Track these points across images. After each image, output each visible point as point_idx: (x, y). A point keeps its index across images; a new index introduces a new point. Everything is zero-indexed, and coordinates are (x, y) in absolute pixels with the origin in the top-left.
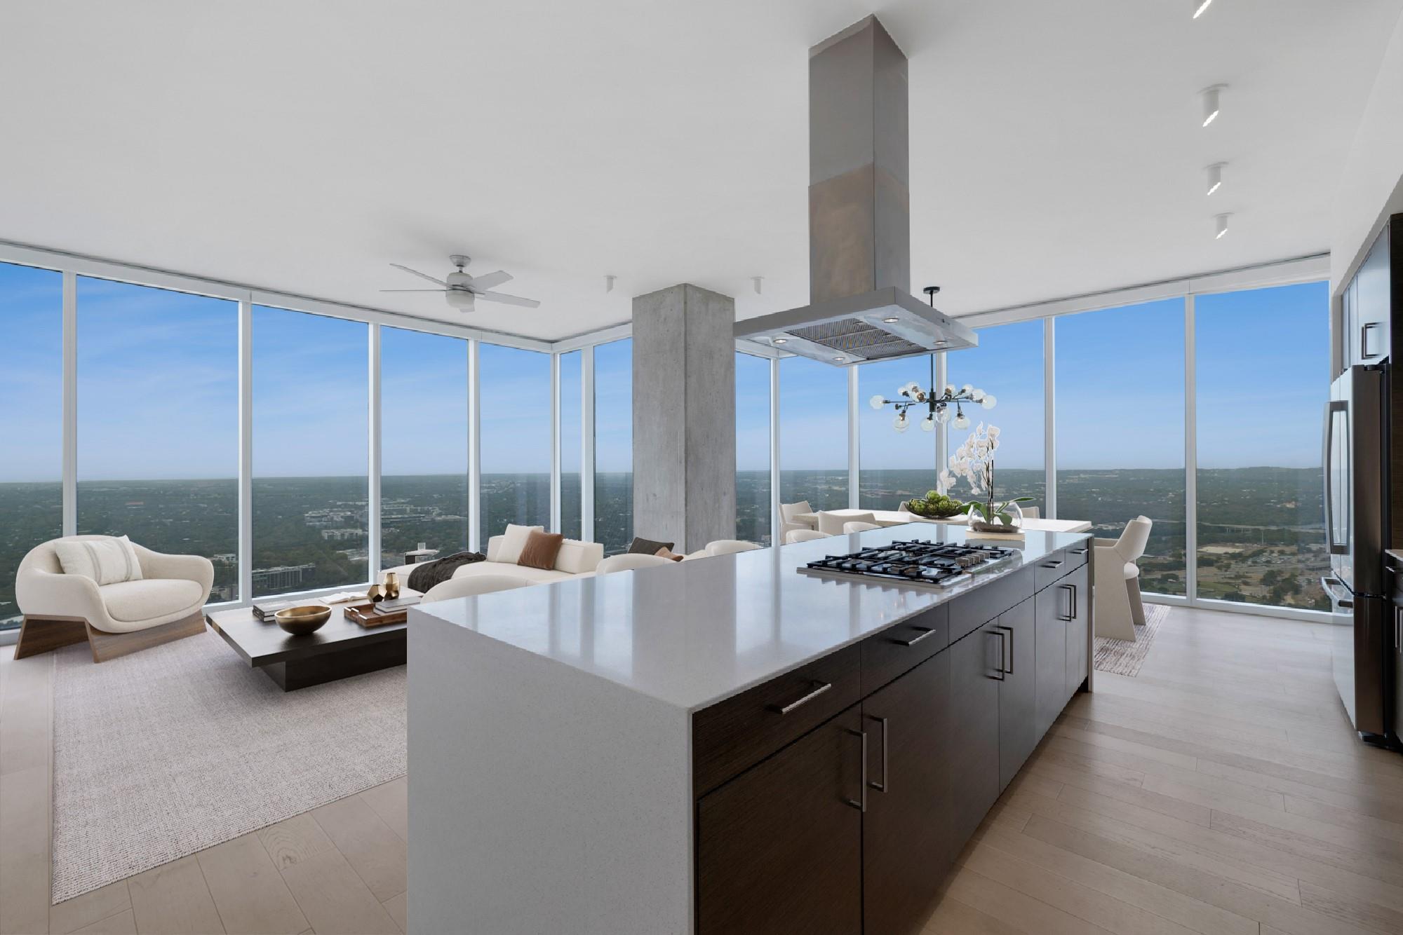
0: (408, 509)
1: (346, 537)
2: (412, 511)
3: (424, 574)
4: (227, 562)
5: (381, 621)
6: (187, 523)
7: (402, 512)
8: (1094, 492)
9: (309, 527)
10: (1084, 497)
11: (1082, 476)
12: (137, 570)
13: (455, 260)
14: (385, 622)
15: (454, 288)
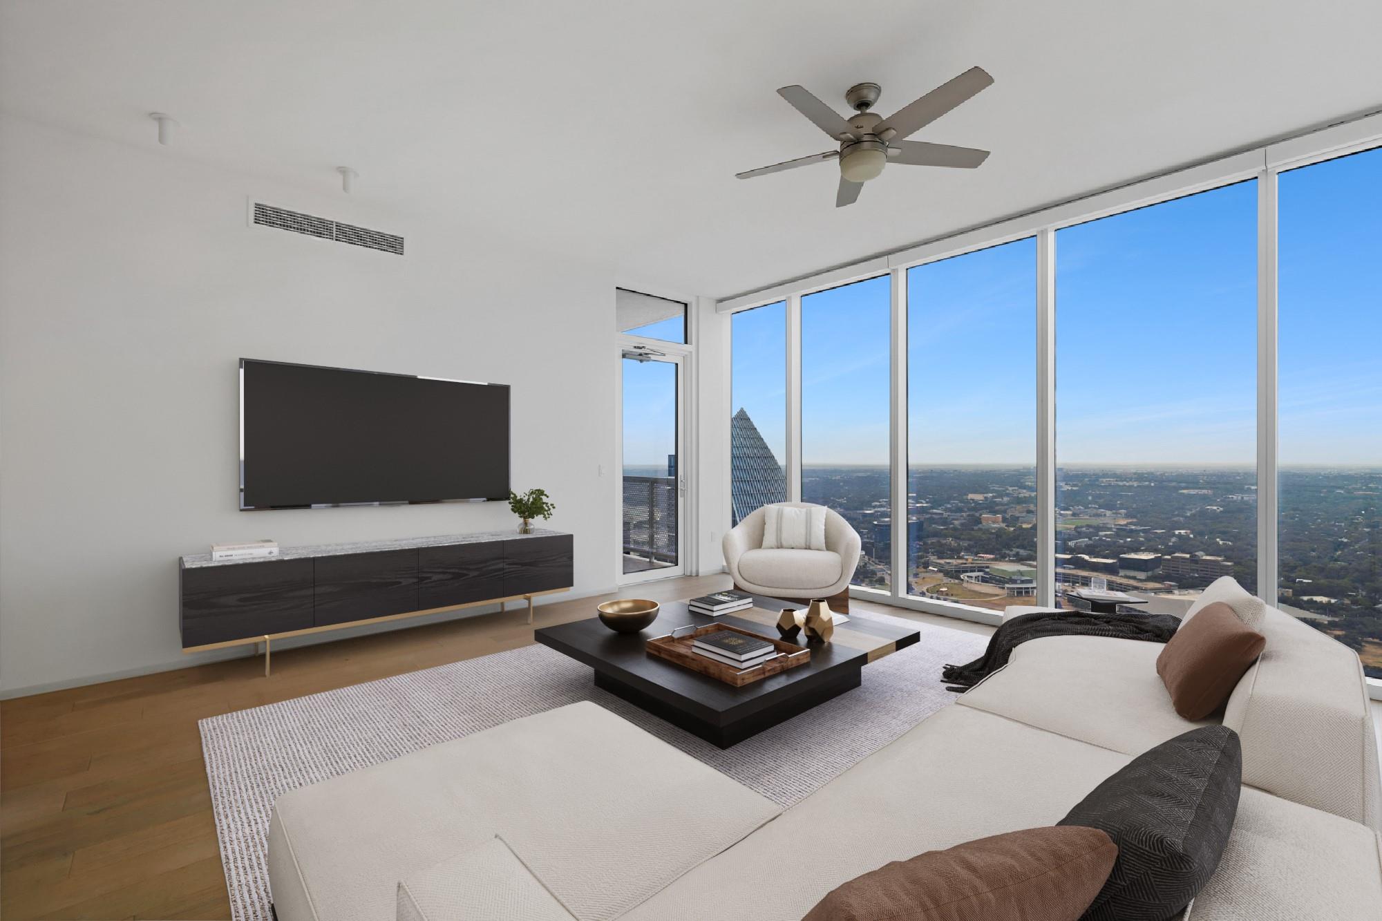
12: (819, 539)
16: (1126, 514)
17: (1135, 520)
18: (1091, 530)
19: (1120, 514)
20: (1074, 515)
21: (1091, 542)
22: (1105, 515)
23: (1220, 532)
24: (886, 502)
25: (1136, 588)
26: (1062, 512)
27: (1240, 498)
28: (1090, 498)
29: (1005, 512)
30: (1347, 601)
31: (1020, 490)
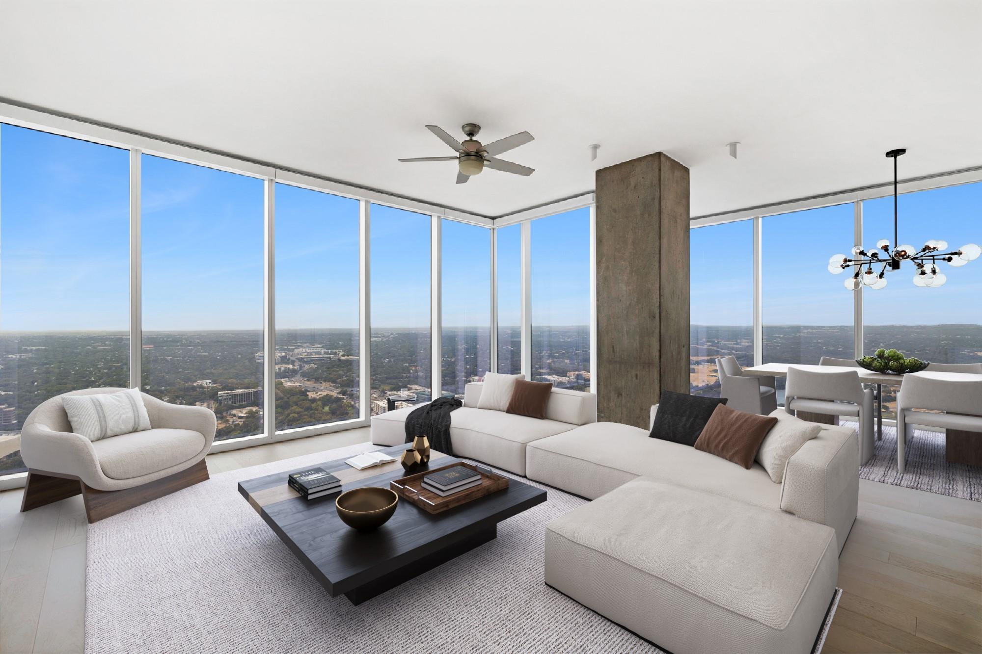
0: (322, 352)
1: (282, 370)
2: (325, 353)
3: (420, 421)
4: (205, 385)
6: (181, 360)
7: (319, 353)
8: (820, 343)
9: (258, 363)
10: (811, 347)
11: (810, 330)
13: (467, 129)
15: (468, 154)
27: (18, 357)
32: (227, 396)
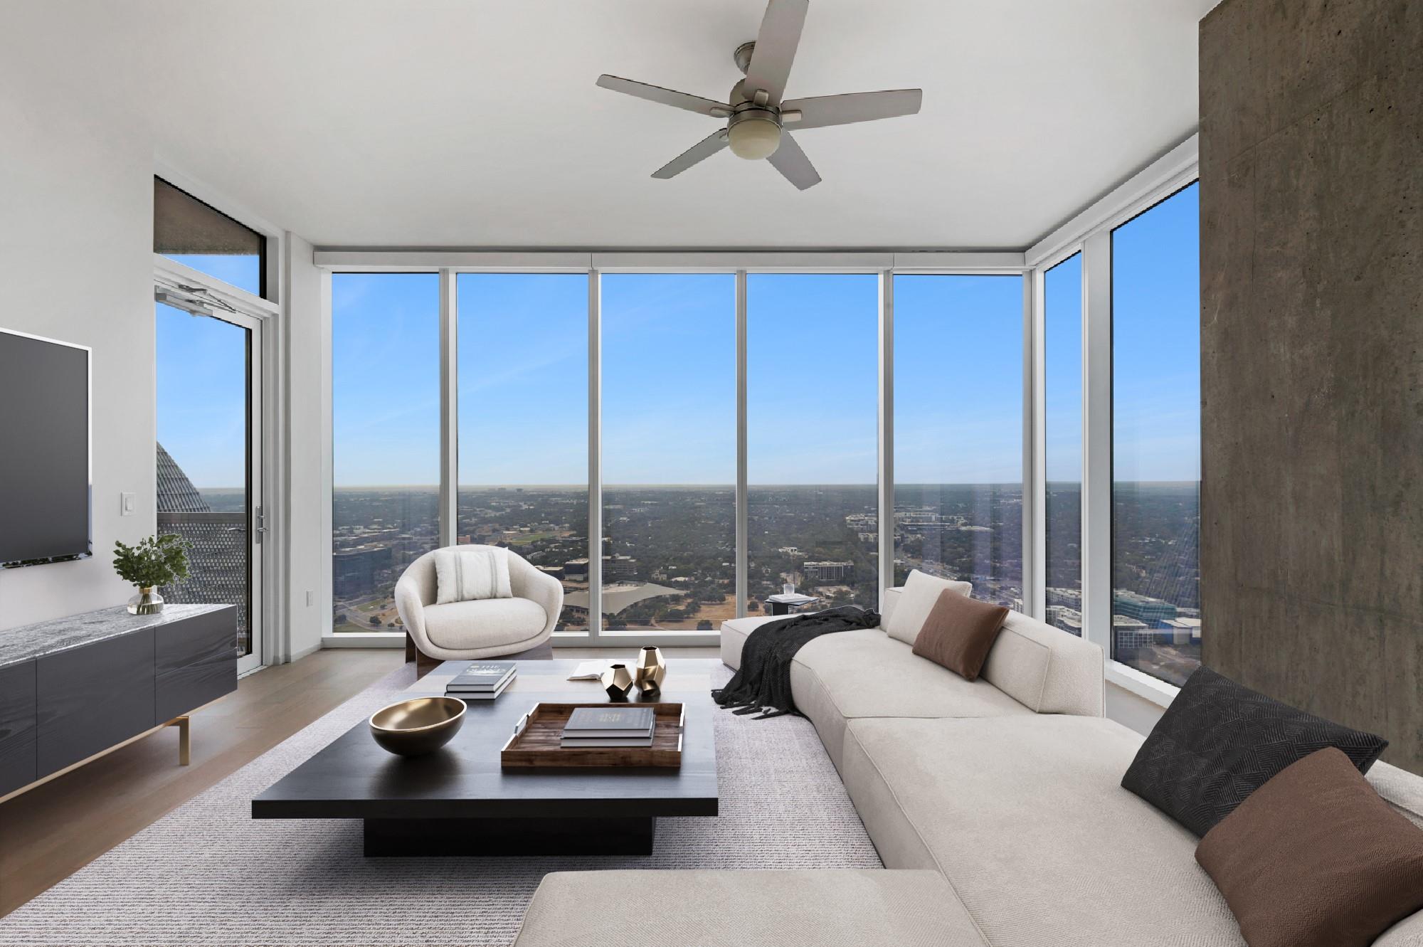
0: (934, 517)
4: (791, 553)
5: (530, 761)
7: (929, 519)
9: (849, 529)
12: (505, 585)
14: (538, 763)
16: (569, 527)
17: (575, 532)
18: (544, 543)
19: (565, 527)
20: (532, 531)
21: (544, 554)
22: (554, 530)
23: (629, 537)
24: (347, 529)
25: (576, 589)
26: (522, 529)
27: (639, 510)
28: (543, 515)
29: (473, 532)
30: (693, 578)
31: (486, 511)
32: (814, 568)
